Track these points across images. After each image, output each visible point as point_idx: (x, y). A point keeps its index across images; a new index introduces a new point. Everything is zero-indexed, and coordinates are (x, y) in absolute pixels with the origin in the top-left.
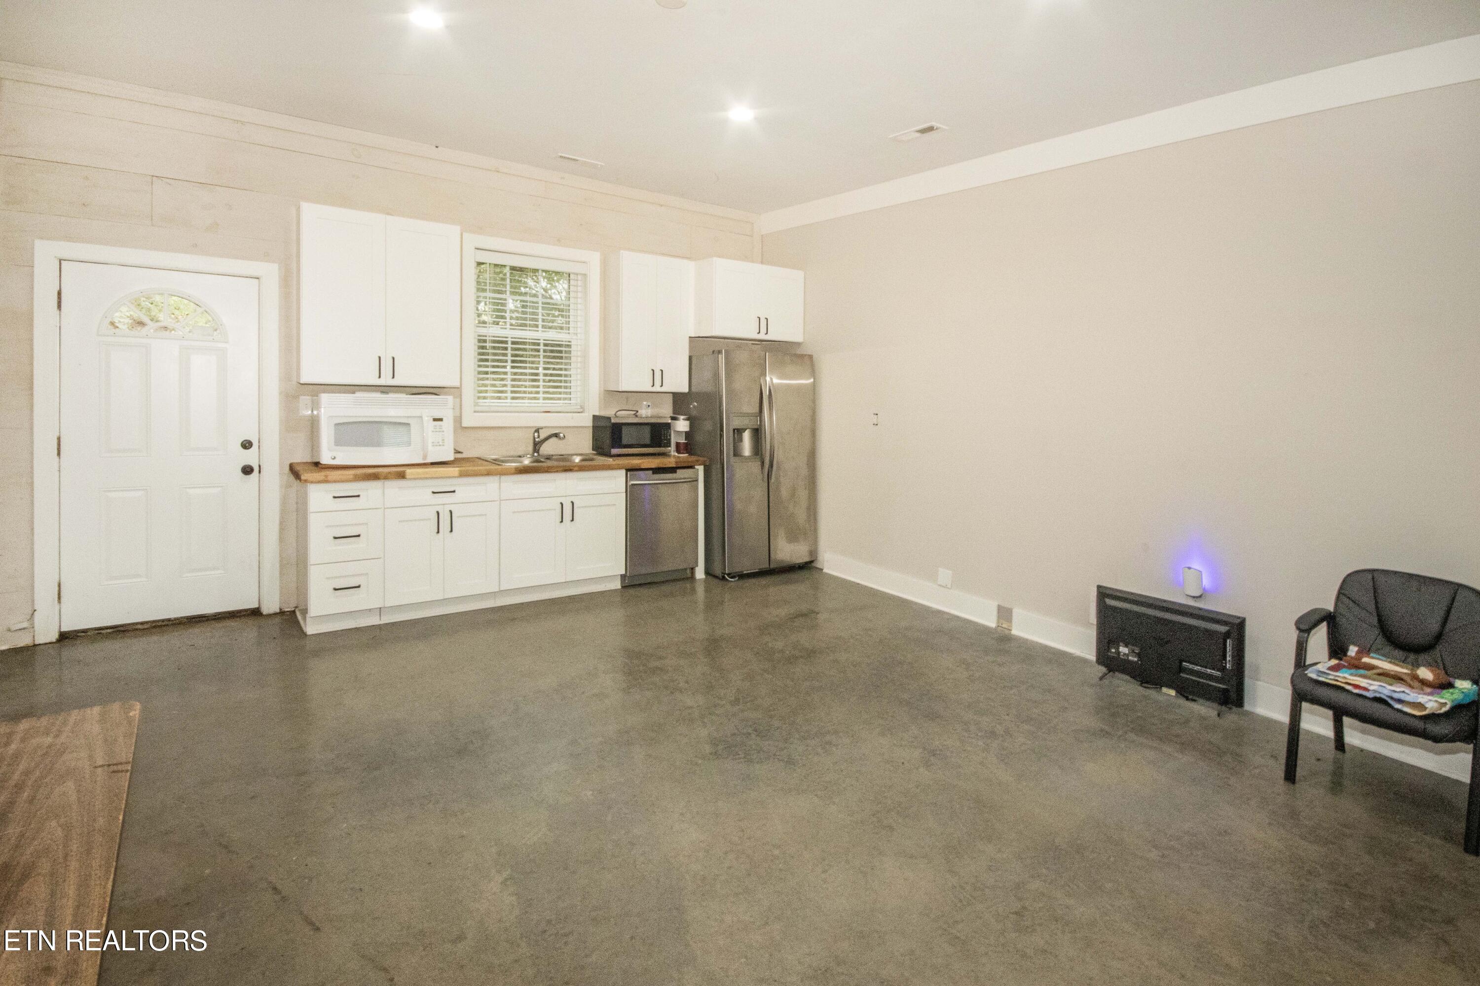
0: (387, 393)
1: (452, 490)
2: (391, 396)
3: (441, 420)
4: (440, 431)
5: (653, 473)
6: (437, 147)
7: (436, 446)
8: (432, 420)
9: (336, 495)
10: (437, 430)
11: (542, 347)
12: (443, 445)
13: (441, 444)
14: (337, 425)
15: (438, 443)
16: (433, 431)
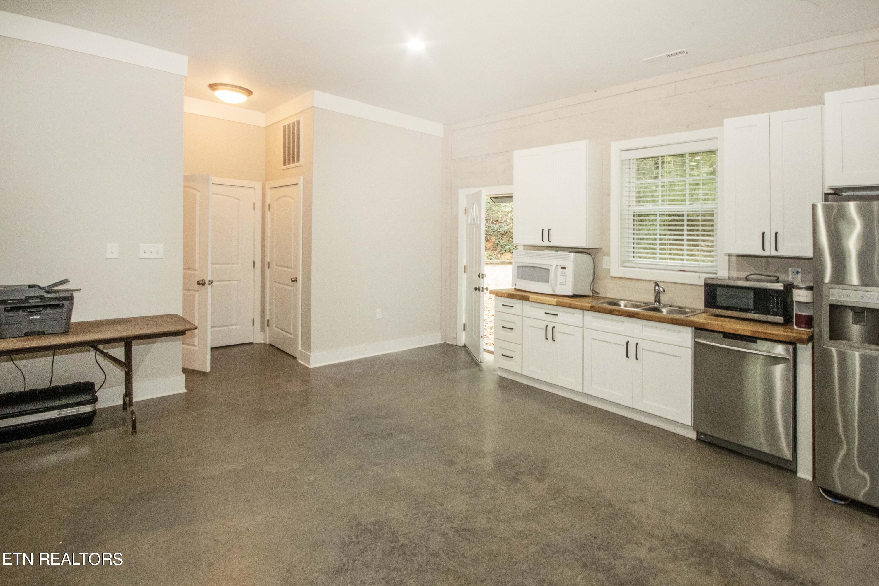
0: (557, 251)
1: (556, 314)
2: (560, 253)
3: (565, 268)
4: (564, 276)
5: (724, 337)
6: (596, 91)
7: (562, 284)
8: (560, 268)
9: (504, 304)
10: (563, 275)
11: (686, 217)
12: (565, 285)
13: (564, 283)
14: (518, 267)
15: (563, 283)
16: (560, 275)
